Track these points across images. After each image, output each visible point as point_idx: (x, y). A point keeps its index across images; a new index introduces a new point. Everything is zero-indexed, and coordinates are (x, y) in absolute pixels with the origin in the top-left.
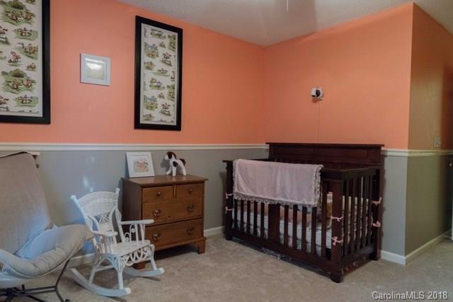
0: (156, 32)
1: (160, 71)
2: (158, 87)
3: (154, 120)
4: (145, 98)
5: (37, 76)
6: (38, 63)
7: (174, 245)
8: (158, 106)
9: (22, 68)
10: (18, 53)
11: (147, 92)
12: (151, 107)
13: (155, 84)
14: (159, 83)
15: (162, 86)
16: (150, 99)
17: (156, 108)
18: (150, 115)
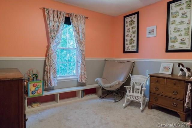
0: (178, 4)
1: (179, 23)
2: (178, 31)
3: (175, 47)
4: (171, 38)
5: (135, 39)
6: (136, 35)
7: (165, 107)
8: (178, 41)
9: (132, 38)
10: (132, 34)
11: (172, 35)
12: (174, 42)
13: (177, 30)
14: (179, 29)
15: (181, 30)
16: (173, 38)
17: (177, 41)
18: (173, 46)
